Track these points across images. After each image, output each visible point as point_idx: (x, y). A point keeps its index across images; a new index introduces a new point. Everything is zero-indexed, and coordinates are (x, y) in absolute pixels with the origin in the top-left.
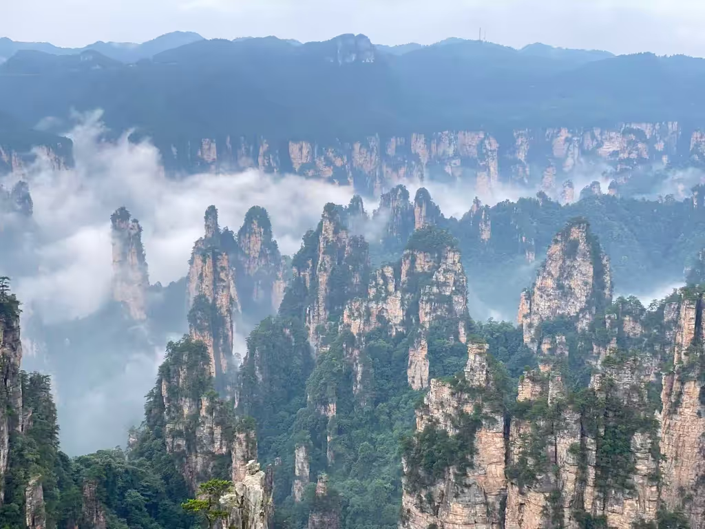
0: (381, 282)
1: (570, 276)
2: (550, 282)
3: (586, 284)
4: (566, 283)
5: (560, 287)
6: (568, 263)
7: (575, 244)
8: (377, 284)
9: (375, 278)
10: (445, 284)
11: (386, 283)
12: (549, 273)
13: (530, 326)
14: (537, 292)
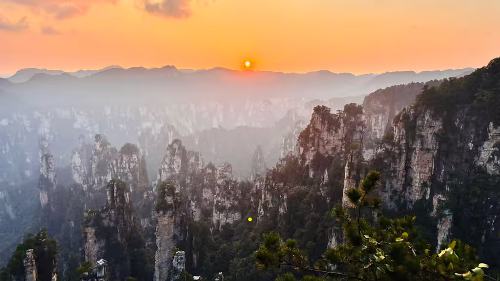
0: (111, 167)
1: (173, 164)
2: (166, 166)
3: (178, 166)
4: (172, 166)
5: (170, 168)
6: (173, 158)
7: (174, 150)
8: (110, 168)
9: (109, 165)
10: (125, 168)
11: (113, 167)
12: (166, 163)
13: (155, 185)
14: (162, 170)
